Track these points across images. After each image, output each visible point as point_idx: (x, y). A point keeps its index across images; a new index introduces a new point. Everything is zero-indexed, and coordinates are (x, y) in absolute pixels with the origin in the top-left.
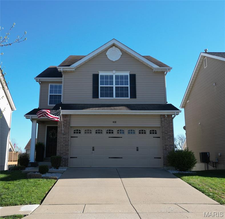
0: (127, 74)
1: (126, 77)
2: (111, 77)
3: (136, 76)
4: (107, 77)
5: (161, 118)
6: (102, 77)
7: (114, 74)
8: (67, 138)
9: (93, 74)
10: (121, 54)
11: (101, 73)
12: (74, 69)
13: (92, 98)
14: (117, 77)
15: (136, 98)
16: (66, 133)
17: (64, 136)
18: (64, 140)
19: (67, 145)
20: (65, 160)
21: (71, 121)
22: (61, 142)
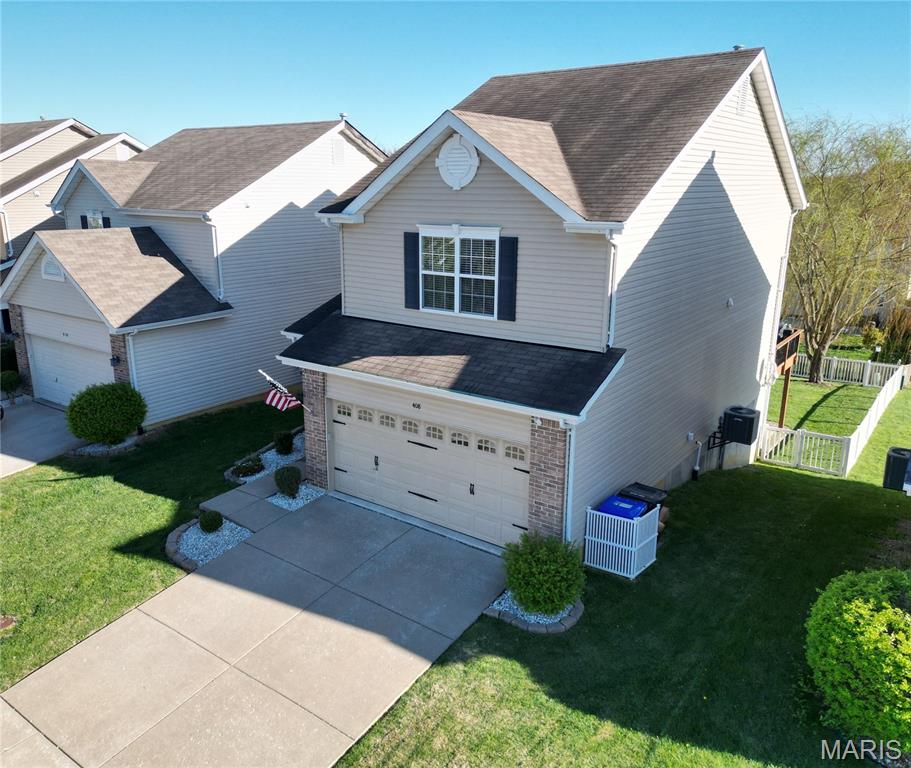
0: (494, 235)
3: (520, 246)
5: (533, 421)
7: (457, 233)
8: (319, 423)
10: (476, 162)
11: (423, 232)
13: (403, 306)
15: (513, 319)
16: (319, 413)
17: (315, 419)
18: (316, 429)
19: (322, 441)
20: (321, 474)
21: (327, 384)
22: (309, 431)
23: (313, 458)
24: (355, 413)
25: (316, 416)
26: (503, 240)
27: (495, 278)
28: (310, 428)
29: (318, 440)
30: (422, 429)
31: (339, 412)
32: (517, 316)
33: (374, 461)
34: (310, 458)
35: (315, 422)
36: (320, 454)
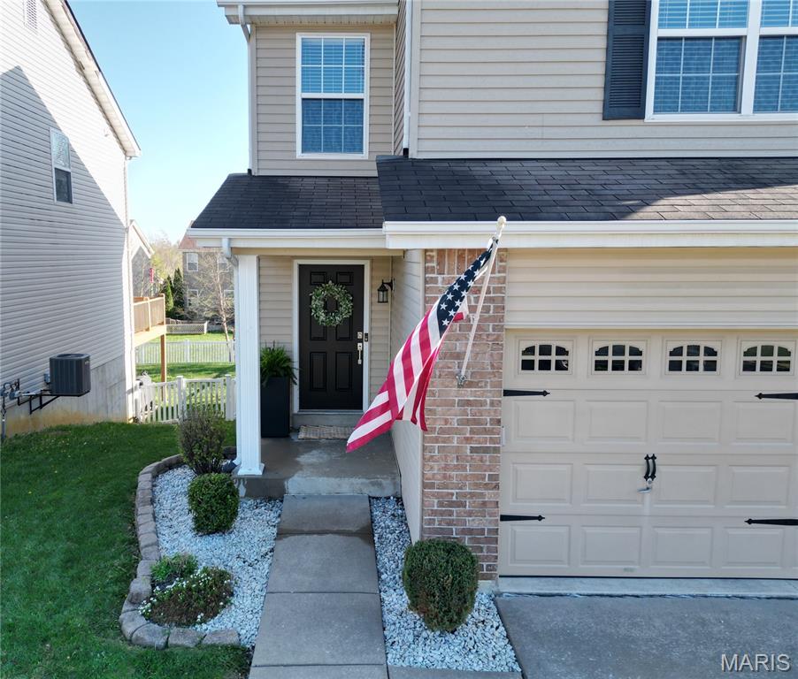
8: (482, 404)
16: (482, 375)
17: (468, 393)
18: (468, 422)
19: (486, 450)
20: (478, 541)
21: (511, 291)
22: (442, 431)
23: (452, 504)
24: (582, 359)
25: (470, 385)
28: (446, 421)
29: (473, 450)
31: (527, 365)
33: (641, 470)
34: (441, 504)
35: (468, 403)
36: (477, 486)
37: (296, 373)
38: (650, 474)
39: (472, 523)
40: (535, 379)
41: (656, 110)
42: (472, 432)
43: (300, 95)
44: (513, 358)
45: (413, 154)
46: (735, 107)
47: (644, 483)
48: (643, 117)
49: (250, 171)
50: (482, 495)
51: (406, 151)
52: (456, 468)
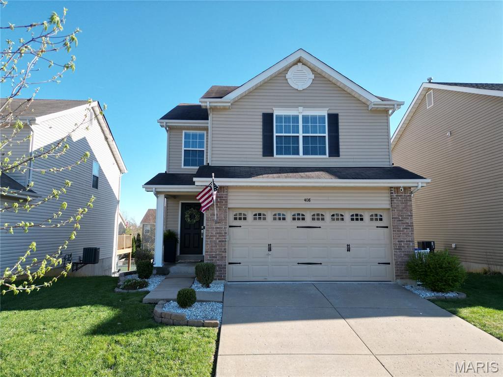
0: (324, 113)
1: (322, 118)
2: (296, 119)
3: (340, 117)
4: (287, 118)
5: (392, 193)
6: (279, 118)
7: (301, 112)
8: (222, 228)
9: (263, 114)
10: (313, 76)
11: (277, 112)
12: (230, 104)
13: (261, 156)
14: (306, 119)
15: (339, 156)
16: (222, 220)
17: (218, 225)
18: (218, 233)
19: (223, 241)
20: (221, 268)
21: (229, 198)
22: (211, 236)
23: (213, 257)
24: (250, 217)
25: (219, 223)
26: (330, 115)
27: (326, 135)
28: (212, 233)
29: (219, 241)
30: (308, 217)
31: (235, 219)
32: (341, 153)
33: (267, 248)
34: (210, 258)
35: (218, 228)
36: (220, 252)
37: (179, 240)
38: (270, 250)
39: (219, 263)
40: (237, 223)
41: (277, 154)
42: (219, 236)
43: (183, 149)
44: (232, 217)
45: (210, 165)
46: (298, 154)
47: (267, 252)
48: (273, 156)
49: (166, 172)
50: (222, 254)
51: (208, 164)
52: (214, 247)
